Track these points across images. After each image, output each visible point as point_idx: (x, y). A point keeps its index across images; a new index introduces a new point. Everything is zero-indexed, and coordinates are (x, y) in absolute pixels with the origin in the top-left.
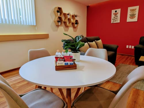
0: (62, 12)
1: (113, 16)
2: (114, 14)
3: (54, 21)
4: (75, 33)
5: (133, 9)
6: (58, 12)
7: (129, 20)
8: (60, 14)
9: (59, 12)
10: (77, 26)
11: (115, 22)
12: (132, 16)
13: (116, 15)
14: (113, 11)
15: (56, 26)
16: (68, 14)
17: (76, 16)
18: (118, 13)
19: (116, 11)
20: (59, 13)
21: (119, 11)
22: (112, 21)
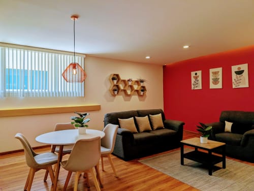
0: (120, 79)
1: (193, 80)
2: (194, 77)
3: (109, 90)
4: (141, 102)
5: (216, 72)
6: (113, 79)
7: (212, 86)
8: (117, 82)
9: (115, 79)
10: (143, 94)
11: (196, 89)
12: (216, 81)
13: (196, 78)
14: (193, 74)
17: (142, 81)
18: (198, 76)
19: (196, 74)
20: (115, 81)
21: (199, 73)
22: (192, 86)
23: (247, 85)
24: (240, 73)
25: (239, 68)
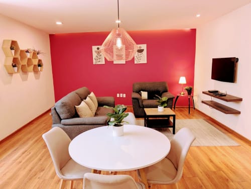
0: (19, 48)
1: (95, 55)
2: (96, 52)
3: (5, 66)
8: (15, 53)
9: (13, 49)
10: (41, 70)
11: (98, 63)
13: (98, 53)
14: (94, 48)
15: (8, 75)
16: (27, 51)
17: (38, 53)
18: (101, 51)
19: (98, 49)
20: (13, 51)
22: (94, 61)
23: (145, 62)
24: (140, 51)
25: (140, 47)
